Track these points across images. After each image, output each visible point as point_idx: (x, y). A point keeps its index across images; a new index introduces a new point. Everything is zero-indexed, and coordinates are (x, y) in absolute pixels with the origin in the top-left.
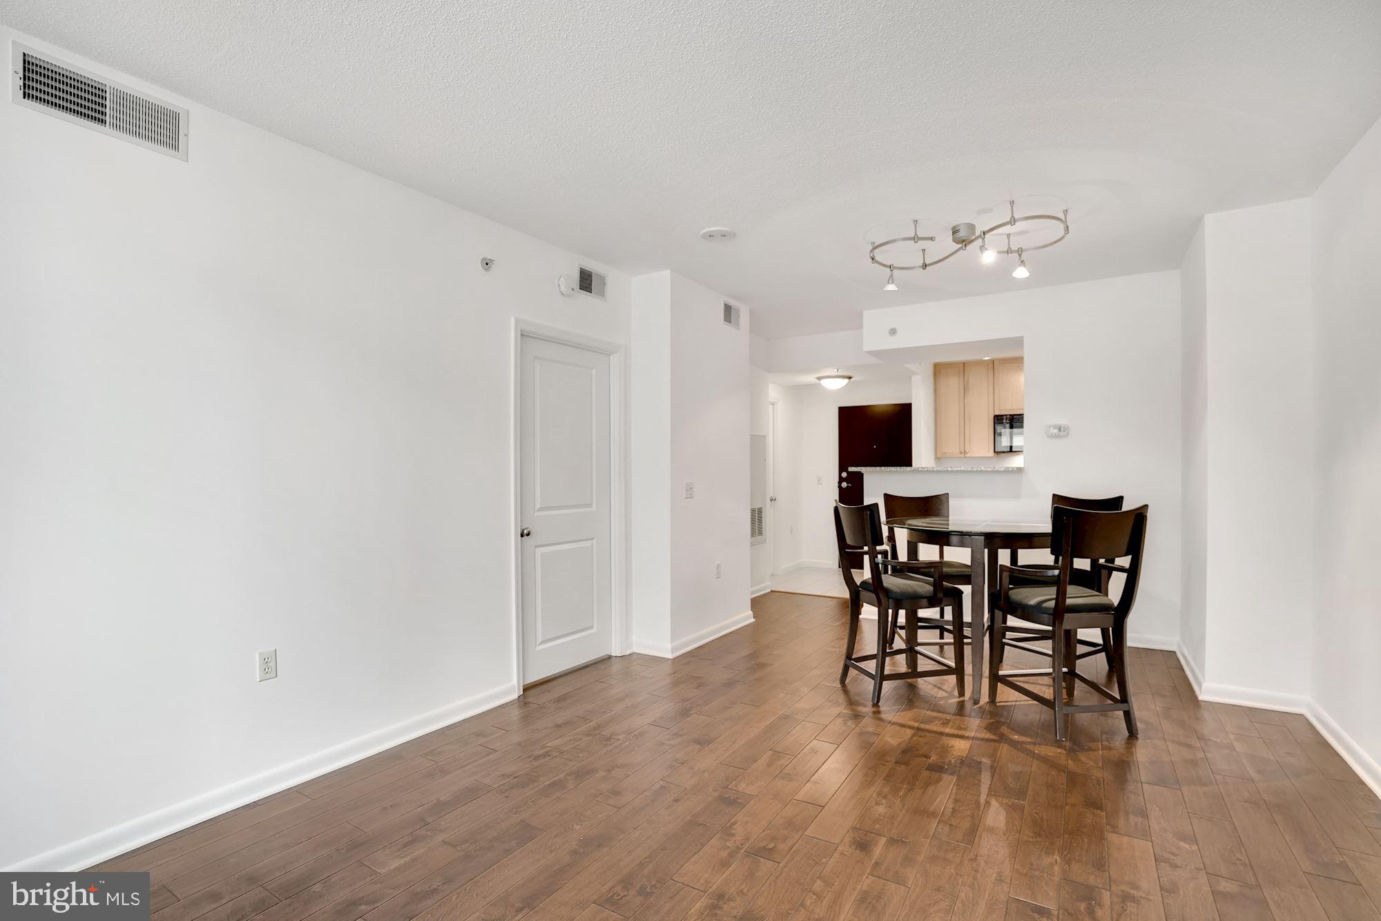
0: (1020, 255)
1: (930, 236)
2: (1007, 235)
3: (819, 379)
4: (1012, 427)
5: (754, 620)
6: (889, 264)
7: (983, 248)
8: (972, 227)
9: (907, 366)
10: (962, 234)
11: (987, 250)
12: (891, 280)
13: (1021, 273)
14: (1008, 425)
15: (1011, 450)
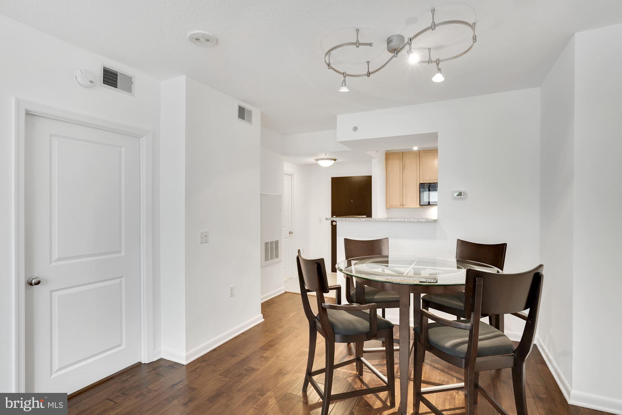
0: (438, 64)
1: (369, 42)
2: (429, 49)
3: (317, 160)
4: (429, 190)
5: (264, 320)
6: (343, 72)
7: (410, 51)
8: (401, 38)
9: (368, 152)
10: (394, 44)
11: (412, 52)
12: (344, 83)
13: (438, 78)
14: (427, 189)
15: (429, 204)
